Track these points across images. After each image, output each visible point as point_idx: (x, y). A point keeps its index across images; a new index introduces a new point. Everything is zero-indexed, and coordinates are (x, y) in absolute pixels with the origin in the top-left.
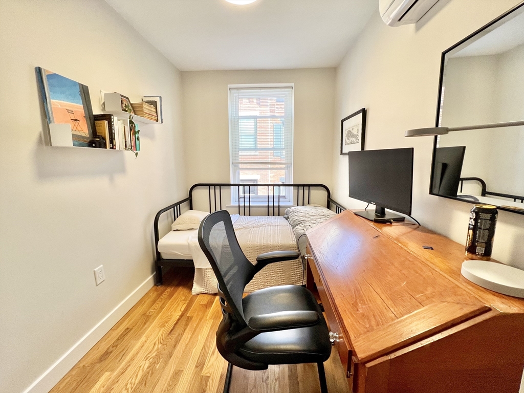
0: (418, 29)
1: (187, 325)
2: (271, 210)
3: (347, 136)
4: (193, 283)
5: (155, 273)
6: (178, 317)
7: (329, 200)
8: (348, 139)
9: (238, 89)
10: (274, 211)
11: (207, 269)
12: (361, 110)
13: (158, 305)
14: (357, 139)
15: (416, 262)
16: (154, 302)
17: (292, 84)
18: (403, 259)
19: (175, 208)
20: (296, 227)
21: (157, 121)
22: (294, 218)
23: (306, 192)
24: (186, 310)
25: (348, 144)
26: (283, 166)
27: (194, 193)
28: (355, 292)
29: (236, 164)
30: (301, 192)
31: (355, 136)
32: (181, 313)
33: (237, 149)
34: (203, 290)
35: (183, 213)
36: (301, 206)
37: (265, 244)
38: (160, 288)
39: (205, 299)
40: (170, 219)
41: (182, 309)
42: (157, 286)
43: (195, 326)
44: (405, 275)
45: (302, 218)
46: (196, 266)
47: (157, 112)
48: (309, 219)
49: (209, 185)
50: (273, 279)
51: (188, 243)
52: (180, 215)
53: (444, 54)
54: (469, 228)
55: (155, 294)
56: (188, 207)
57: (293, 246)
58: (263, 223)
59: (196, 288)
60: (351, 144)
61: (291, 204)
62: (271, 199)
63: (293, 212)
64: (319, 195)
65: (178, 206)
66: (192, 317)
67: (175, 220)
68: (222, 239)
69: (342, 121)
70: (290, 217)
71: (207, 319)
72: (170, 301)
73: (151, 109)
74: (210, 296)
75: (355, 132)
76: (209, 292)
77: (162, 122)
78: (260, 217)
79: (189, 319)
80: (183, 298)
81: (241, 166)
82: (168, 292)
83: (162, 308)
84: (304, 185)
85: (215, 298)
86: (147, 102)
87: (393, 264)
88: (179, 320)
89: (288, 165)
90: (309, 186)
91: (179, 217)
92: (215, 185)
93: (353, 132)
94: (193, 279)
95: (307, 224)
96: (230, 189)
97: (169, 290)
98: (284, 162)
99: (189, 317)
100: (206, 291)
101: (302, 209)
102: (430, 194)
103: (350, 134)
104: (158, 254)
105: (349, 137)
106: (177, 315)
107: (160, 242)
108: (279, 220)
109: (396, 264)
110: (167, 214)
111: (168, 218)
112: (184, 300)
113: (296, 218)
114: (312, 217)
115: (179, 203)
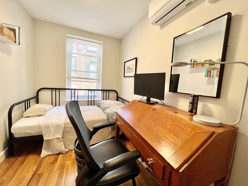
0: (161, 28)
1: (39, 180)
2: (90, 102)
3: (127, 69)
4: (42, 150)
5: (7, 149)
6: (30, 177)
7: (117, 97)
8: (128, 70)
9: (72, 38)
10: (92, 103)
11: (53, 139)
12: (135, 58)
13: (11, 172)
14: (132, 70)
15: (177, 118)
16: (7, 170)
17: (102, 42)
18: (171, 118)
19: (27, 103)
20: (106, 110)
21: (15, 42)
22: (103, 106)
23: (108, 93)
24: (37, 169)
25: (128, 72)
26: (96, 81)
27: (40, 93)
28: (156, 136)
29: (70, 78)
30: (105, 93)
31: (132, 69)
32: (33, 172)
33: (70, 70)
34: (49, 153)
35: (31, 106)
36: (105, 100)
37: (91, 120)
38: (12, 159)
39: (52, 159)
40: (21, 110)
41: (34, 170)
42: (9, 158)
43: (46, 178)
44: (175, 124)
45: (108, 106)
46: (45, 138)
47: (15, 36)
48: (111, 106)
49: (52, 89)
50: (95, 138)
51: (39, 124)
52: (29, 107)
53: (174, 38)
54: (190, 103)
55: (7, 164)
56: (36, 102)
57: (106, 119)
58: (87, 109)
59: (44, 153)
60: (130, 72)
61: (100, 99)
62: (90, 97)
63: (102, 103)
64: (113, 95)
65: (28, 101)
66: (43, 173)
67: (25, 110)
68: (64, 120)
69: (125, 62)
70: (101, 105)
71: (55, 171)
72: (23, 166)
73: (10, 33)
74: (55, 155)
75: (131, 67)
76: (54, 154)
77: (19, 44)
78: (84, 106)
79: (40, 175)
80: (34, 162)
81: (72, 79)
82: (19, 160)
83: (15, 173)
84: (106, 90)
85: (58, 157)
86: (8, 28)
87: (168, 121)
88: (32, 178)
89: (98, 80)
90: (109, 90)
91: (29, 109)
92: (56, 89)
93: (130, 67)
94: (42, 147)
95: (111, 108)
96: (66, 91)
97: (20, 159)
98: (96, 79)
99: (40, 174)
100: (52, 153)
101: (107, 101)
102: (169, 92)
103: (129, 68)
104: (11, 134)
105: (128, 69)
106: (29, 175)
107: (14, 126)
108: (95, 107)
109: (169, 120)
110: (19, 107)
111: (19, 109)
112: (35, 163)
113: (105, 106)
114: (112, 105)
115: (29, 100)
